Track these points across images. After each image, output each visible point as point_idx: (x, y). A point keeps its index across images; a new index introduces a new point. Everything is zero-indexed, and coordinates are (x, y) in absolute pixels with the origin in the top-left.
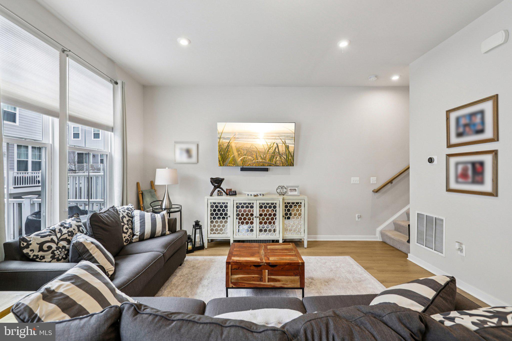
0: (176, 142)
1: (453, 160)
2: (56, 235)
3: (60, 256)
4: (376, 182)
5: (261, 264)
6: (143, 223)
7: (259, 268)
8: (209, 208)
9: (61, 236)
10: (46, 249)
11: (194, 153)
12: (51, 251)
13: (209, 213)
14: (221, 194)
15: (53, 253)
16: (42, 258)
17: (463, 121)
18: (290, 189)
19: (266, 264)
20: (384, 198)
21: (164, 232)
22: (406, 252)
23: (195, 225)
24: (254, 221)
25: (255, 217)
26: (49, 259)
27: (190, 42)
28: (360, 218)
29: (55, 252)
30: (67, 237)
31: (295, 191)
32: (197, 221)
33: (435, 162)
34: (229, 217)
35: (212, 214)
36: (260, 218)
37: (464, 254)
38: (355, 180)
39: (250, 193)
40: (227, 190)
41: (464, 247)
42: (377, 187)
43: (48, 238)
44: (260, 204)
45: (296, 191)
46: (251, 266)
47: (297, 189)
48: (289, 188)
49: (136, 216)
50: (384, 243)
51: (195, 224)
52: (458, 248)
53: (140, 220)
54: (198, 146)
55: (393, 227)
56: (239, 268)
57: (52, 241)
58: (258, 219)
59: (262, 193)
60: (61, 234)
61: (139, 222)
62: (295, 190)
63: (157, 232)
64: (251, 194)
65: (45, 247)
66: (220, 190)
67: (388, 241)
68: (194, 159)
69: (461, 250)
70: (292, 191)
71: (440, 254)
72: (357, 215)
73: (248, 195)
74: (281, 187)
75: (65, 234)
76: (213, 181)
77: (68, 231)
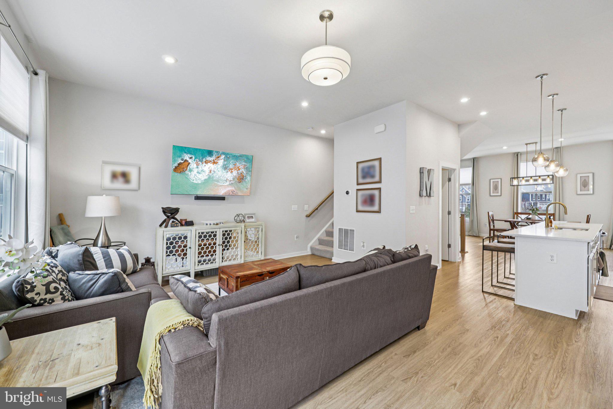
0: (103, 163)
1: (360, 193)
2: (52, 275)
3: (69, 297)
4: (308, 209)
5: (263, 273)
6: (108, 260)
7: (262, 277)
8: (165, 241)
9: (57, 276)
10: (53, 290)
11: (134, 177)
12: (59, 293)
13: (165, 246)
14: (176, 225)
15: (61, 294)
16: (50, 301)
17: (365, 170)
18: (248, 217)
19: (267, 273)
20: (314, 220)
21: (136, 269)
22: (330, 257)
23: (146, 262)
24: (217, 249)
25: (219, 245)
26: (60, 301)
27: (177, 61)
28: (297, 238)
29: (64, 293)
30: (61, 278)
32: (148, 257)
33: (350, 194)
34: (190, 248)
35: (168, 248)
36: (223, 246)
37: (365, 248)
38: (294, 207)
39: (208, 222)
40: (180, 220)
41: (365, 244)
42: (308, 213)
43: (50, 279)
44: (223, 231)
46: (256, 276)
47: (253, 216)
48: (247, 216)
49: (95, 254)
50: (313, 255)
51: (145, 262)
52: (362, 245)
53: (104, 258)
54: (140, 169)
55: (318, 242)
56: (246, 280)
57: (54, 282)
58: (221, 246)
59: (222, 221)
60: (55, 273)
61: (103, 260)
62: (252, 217)
63: (128, 269)
64: (210, 223)
65: (52, 288)
66: (175, 221)
67: (316, 253)
68: (133, 185)
69: (363, 246)
70: (250, 218)
71: (352, 252)
72: (295, 236)
73: (207, 224)
74: (238, 215)
75: (58, 274)
76: (165, 211)
77: (58, 271)
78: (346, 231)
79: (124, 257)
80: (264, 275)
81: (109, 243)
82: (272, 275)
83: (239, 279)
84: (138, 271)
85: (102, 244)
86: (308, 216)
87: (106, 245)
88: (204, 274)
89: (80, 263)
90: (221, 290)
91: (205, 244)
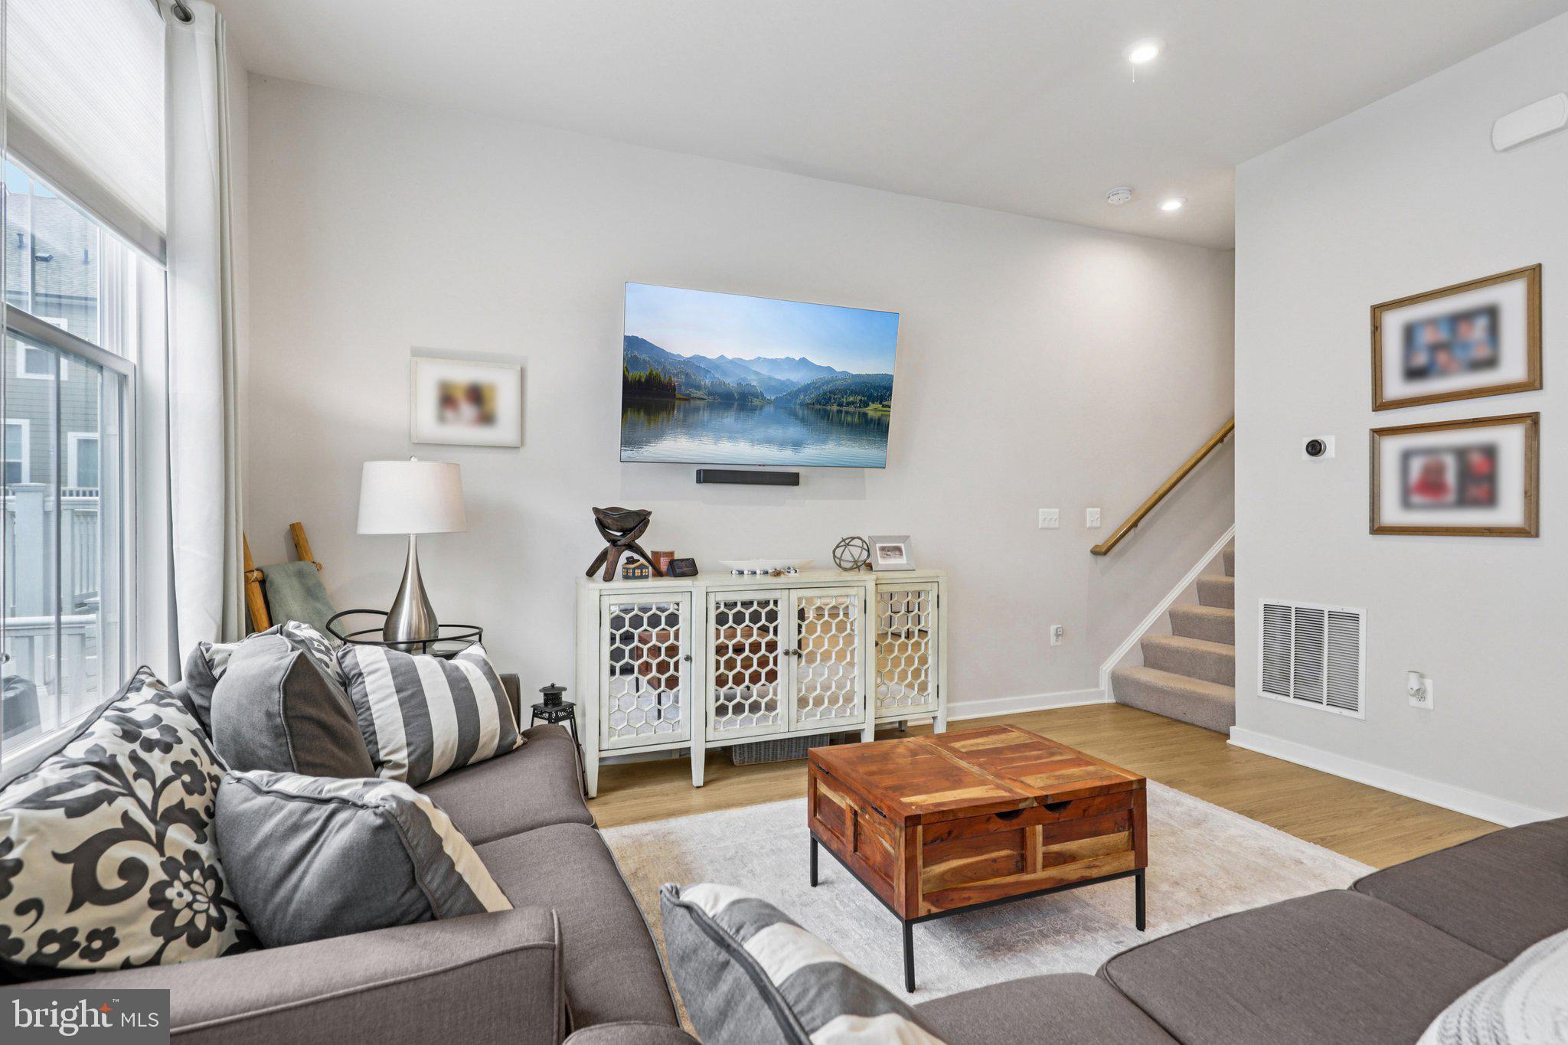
0: (417, 353)
1: (1392, 448)
2: (132, 794)
3: (196, 912)
4: (1102, 524)
5: (1022, 806)
6: (413, 702)
7: (1015, 824)
8: (607, 630)
9: (157, 794)
10: (118, 883)
11: (505, 403)
12: (144, 894)
13: (607, 649)
14: (642, 572)
15: (158, 900)
16: (97, 944)
17: (1426, 337)
18: (883, 549)
19: (1035, 804)
20: (1121, 570)
21: (510, 739)
23: (546, 704)
24: (781, 669)
25: (787, 653)
26: (143, 942)
28: (1060, 638)
29: (170, 893)
30: (182, 802)
31: (897, 553)
32: (553, 686)
33: (1330, 451)
34: (688, 658)
35: (616, 655)
37: (1429, 703)
38: (1047, 515)
39: (746, 567)
40: (653, 552)
41: (1429, 683)
42: (1101, 539)
43: (106, 818)
45: (902, 555)
46: (989, 820)
47: (902, 546)
48: (878, 545)
49: (370, 673)
50: (1122, 705)
51: (542, 701)
52: (1416, 688)
53: (398, 692)
54: (523, 375)
55: (1140, 656)
56: (950, 833)
57: (130, 830)
58: (794, 660)
59: (791, 562)
60: (153, 782)
61: (395, 698)
62: (899, 549)
63: (482, 741)
64: (753, 569)
65: (107, 873)
66: (636, 556)
67: (1139, 700)
68: (504, 430)
69: (1420, 694)
70: (889, 553)
71: (1346, 712)
72: (1053, 628)
73: (741, 573)
74: (846, 543)
75: (167, 782)
76: (605, 520)
77: (175, 764)
78: (1310, 620)
79: (469, 689)
80: (1024, 815)
81: (433, 630)
82: (1057, 815)
83: (920, 828)
84: (518, 748)
85: (409, 633)
86: (1097, 552)
87: (424, 637)
88: (736, 759)
89: (277, 727)
90: (820, 848)
91: (739, 647)
